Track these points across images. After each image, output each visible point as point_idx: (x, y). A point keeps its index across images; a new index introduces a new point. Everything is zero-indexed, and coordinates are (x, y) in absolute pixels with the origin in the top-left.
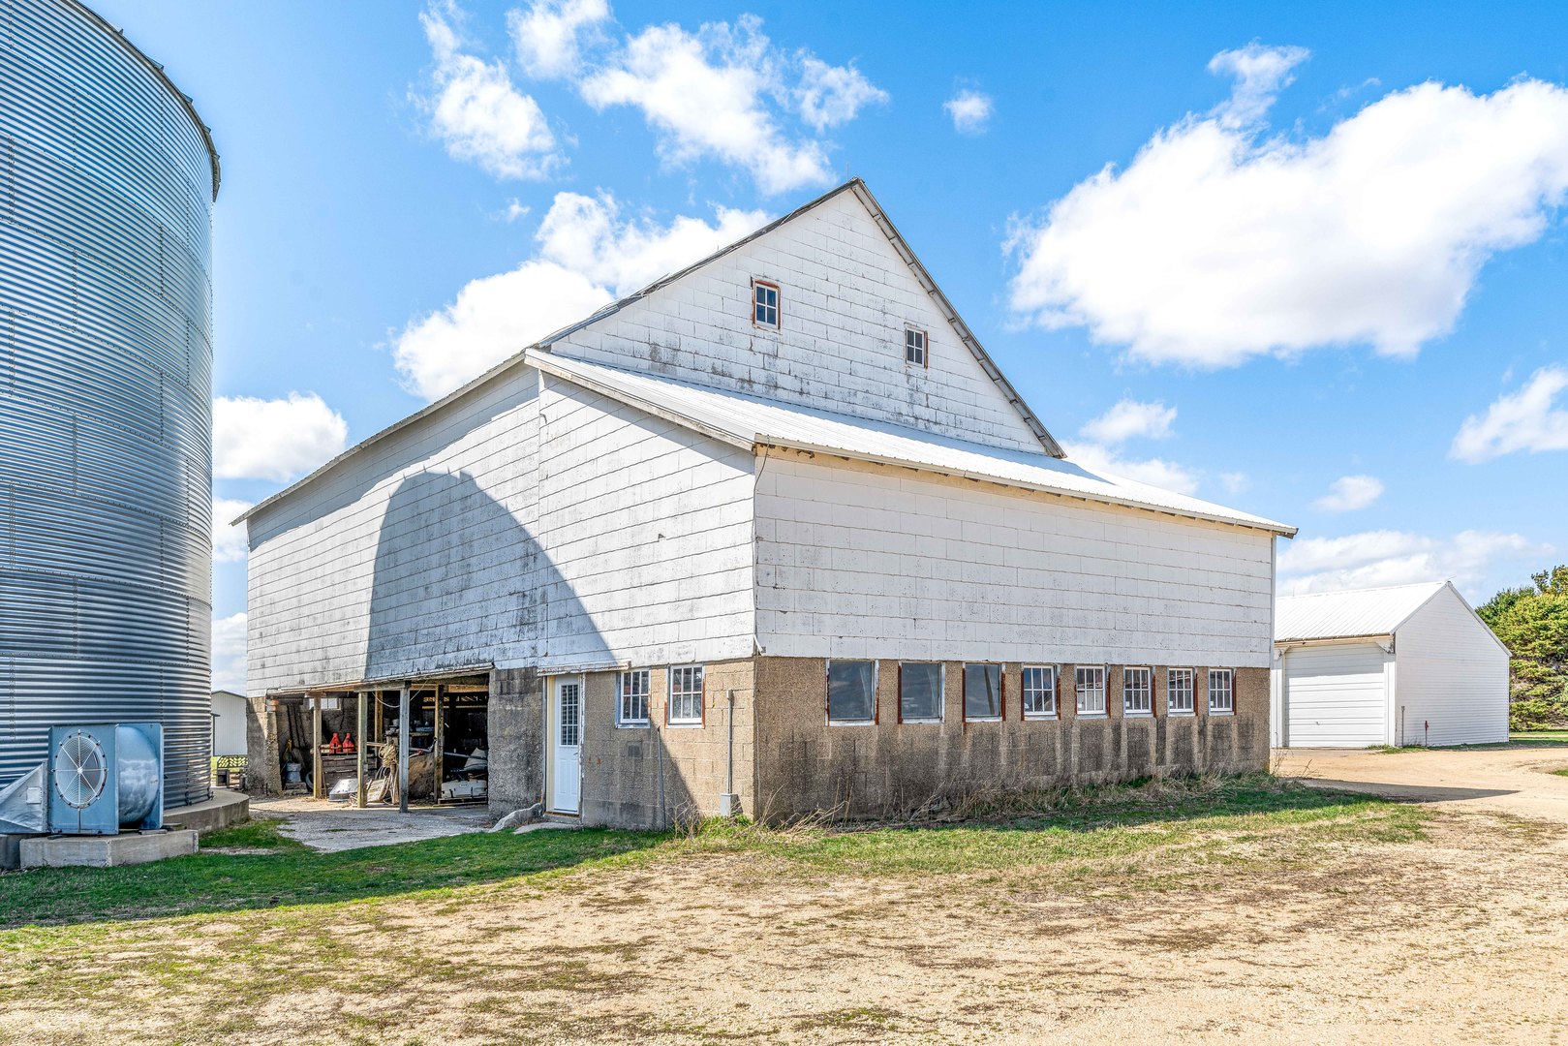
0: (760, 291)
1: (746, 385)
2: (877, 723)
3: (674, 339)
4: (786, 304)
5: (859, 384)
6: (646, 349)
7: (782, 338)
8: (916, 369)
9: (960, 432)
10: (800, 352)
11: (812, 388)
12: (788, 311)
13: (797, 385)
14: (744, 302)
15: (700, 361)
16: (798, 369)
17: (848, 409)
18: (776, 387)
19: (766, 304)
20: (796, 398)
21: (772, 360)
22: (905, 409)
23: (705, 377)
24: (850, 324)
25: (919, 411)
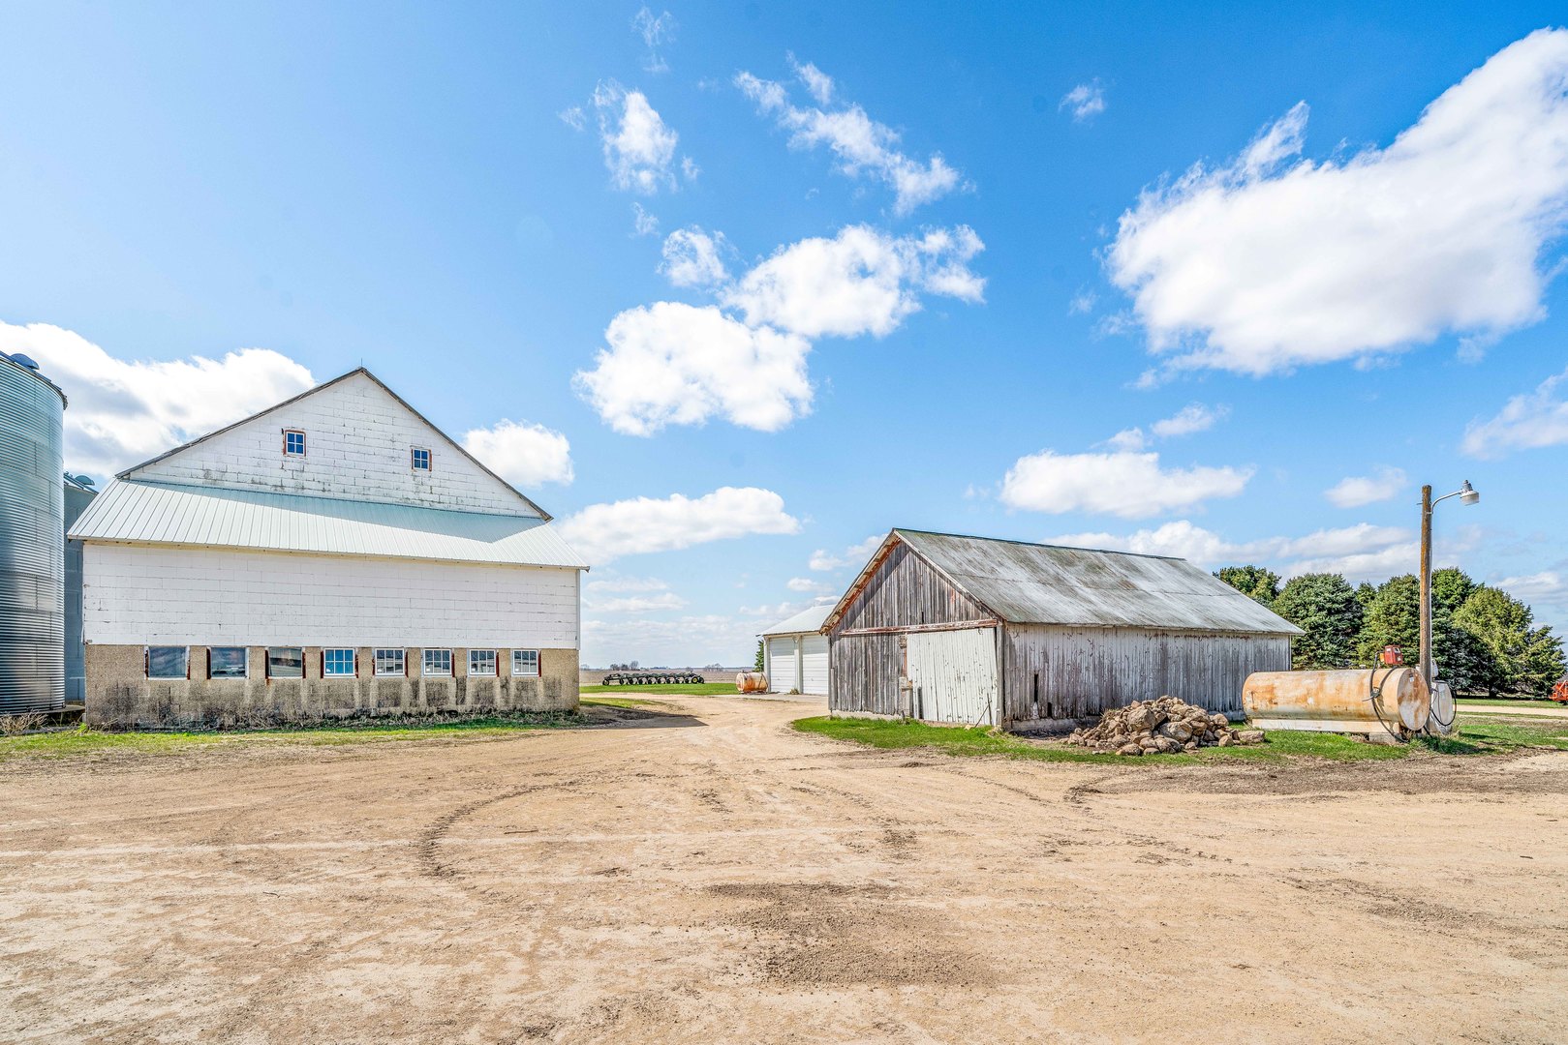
0: (291, 438)
1: (279, 488)
2: (189, 678)
3: (222, 467)
4: (309, 442)
5: (372, 483)
6: (201, 473)
7: (309, 461)
8: (421, 472)
9: (461, 507)
10: (321, 469)
11: (333, 487)
12: (312, 445)
13: (321, 487)
14: (279, 441)
15: (242, 477)
16: (321, 478)
17: (363, 498)
18: (303, 488)
19: (295, 442)
20: (320, 494)
21: (300, 474)
22: (411, 496)
23: (246, 486)
24: (363, 449)
25: (423, 496)
